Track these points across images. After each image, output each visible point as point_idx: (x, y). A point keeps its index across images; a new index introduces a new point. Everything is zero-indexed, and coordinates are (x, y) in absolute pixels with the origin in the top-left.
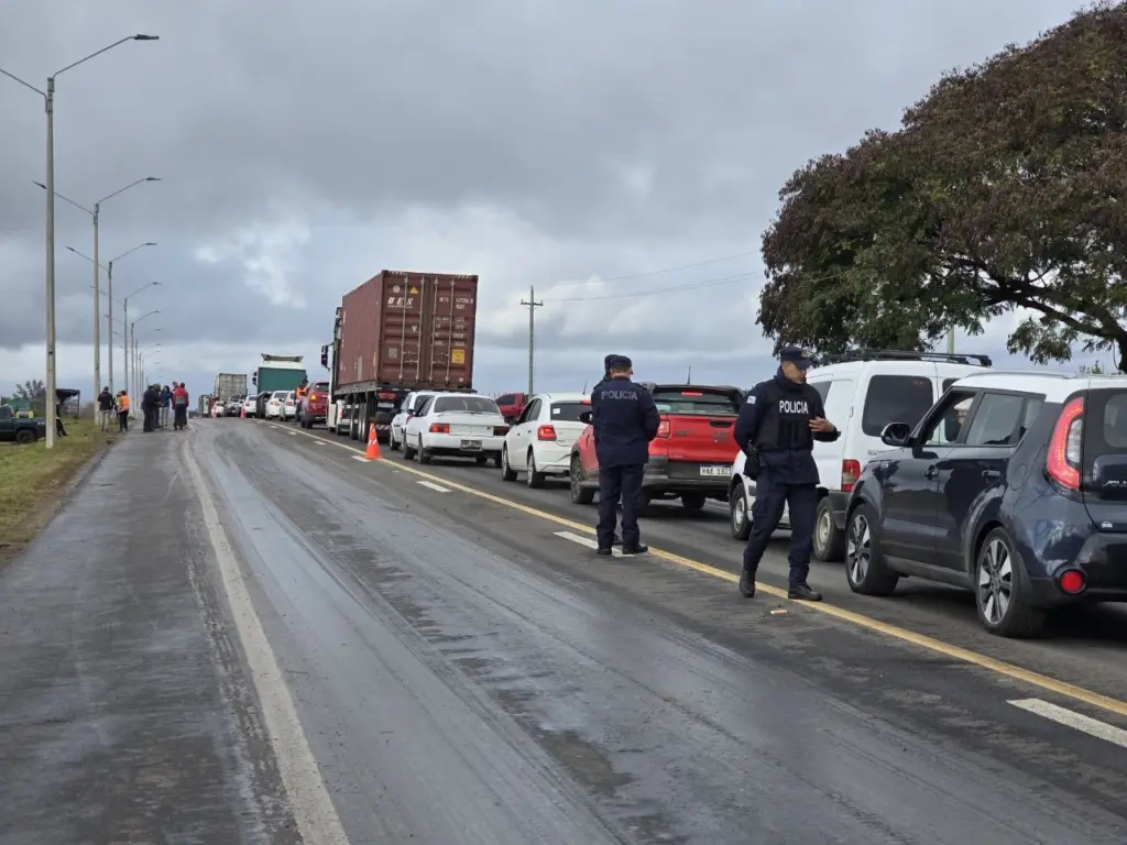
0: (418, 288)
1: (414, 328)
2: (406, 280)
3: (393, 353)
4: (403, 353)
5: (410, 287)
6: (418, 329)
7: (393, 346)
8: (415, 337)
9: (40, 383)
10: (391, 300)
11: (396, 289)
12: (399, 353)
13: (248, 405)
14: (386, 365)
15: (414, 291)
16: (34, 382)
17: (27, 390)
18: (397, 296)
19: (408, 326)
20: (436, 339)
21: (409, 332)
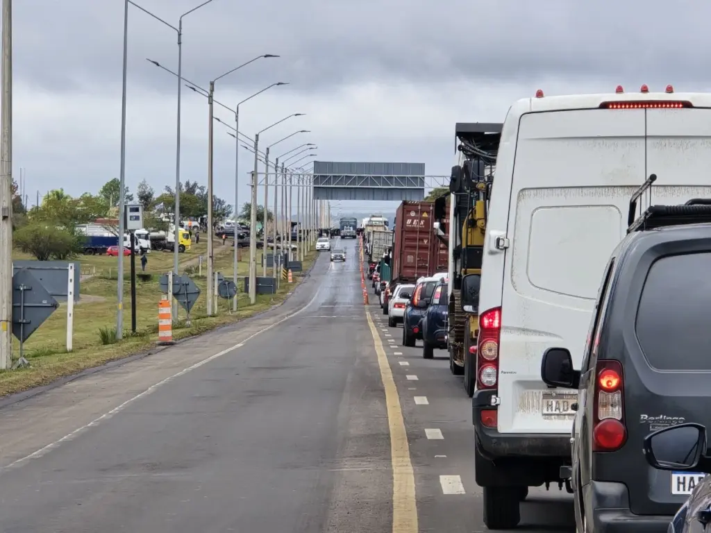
0: (428, 213)
1: (426, 242)
2: (419, 208)
3: (410, 259)
4: (417, 259)
5: (422, 212)
6: (428, 242)
7: (411, 254)
8: (426, 248)
10: (409, 221)
11: (413, 214)
12: (415, 259)
14: (405, 267)
15: (425, 215)
18: (413, 219)
19: (421, 240)
20: (441, 249)
21: (421, 243)
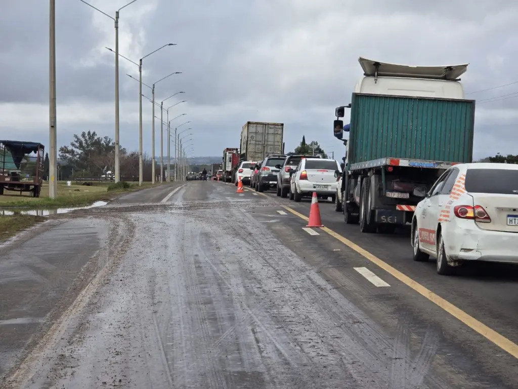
9: (94, 133)
13: (304, 177)
16: (89, 133)
17: (83, 139)
